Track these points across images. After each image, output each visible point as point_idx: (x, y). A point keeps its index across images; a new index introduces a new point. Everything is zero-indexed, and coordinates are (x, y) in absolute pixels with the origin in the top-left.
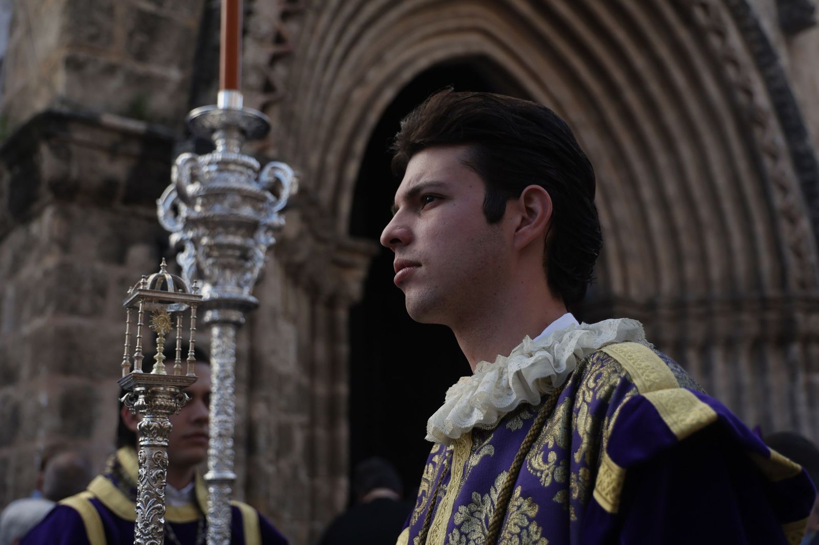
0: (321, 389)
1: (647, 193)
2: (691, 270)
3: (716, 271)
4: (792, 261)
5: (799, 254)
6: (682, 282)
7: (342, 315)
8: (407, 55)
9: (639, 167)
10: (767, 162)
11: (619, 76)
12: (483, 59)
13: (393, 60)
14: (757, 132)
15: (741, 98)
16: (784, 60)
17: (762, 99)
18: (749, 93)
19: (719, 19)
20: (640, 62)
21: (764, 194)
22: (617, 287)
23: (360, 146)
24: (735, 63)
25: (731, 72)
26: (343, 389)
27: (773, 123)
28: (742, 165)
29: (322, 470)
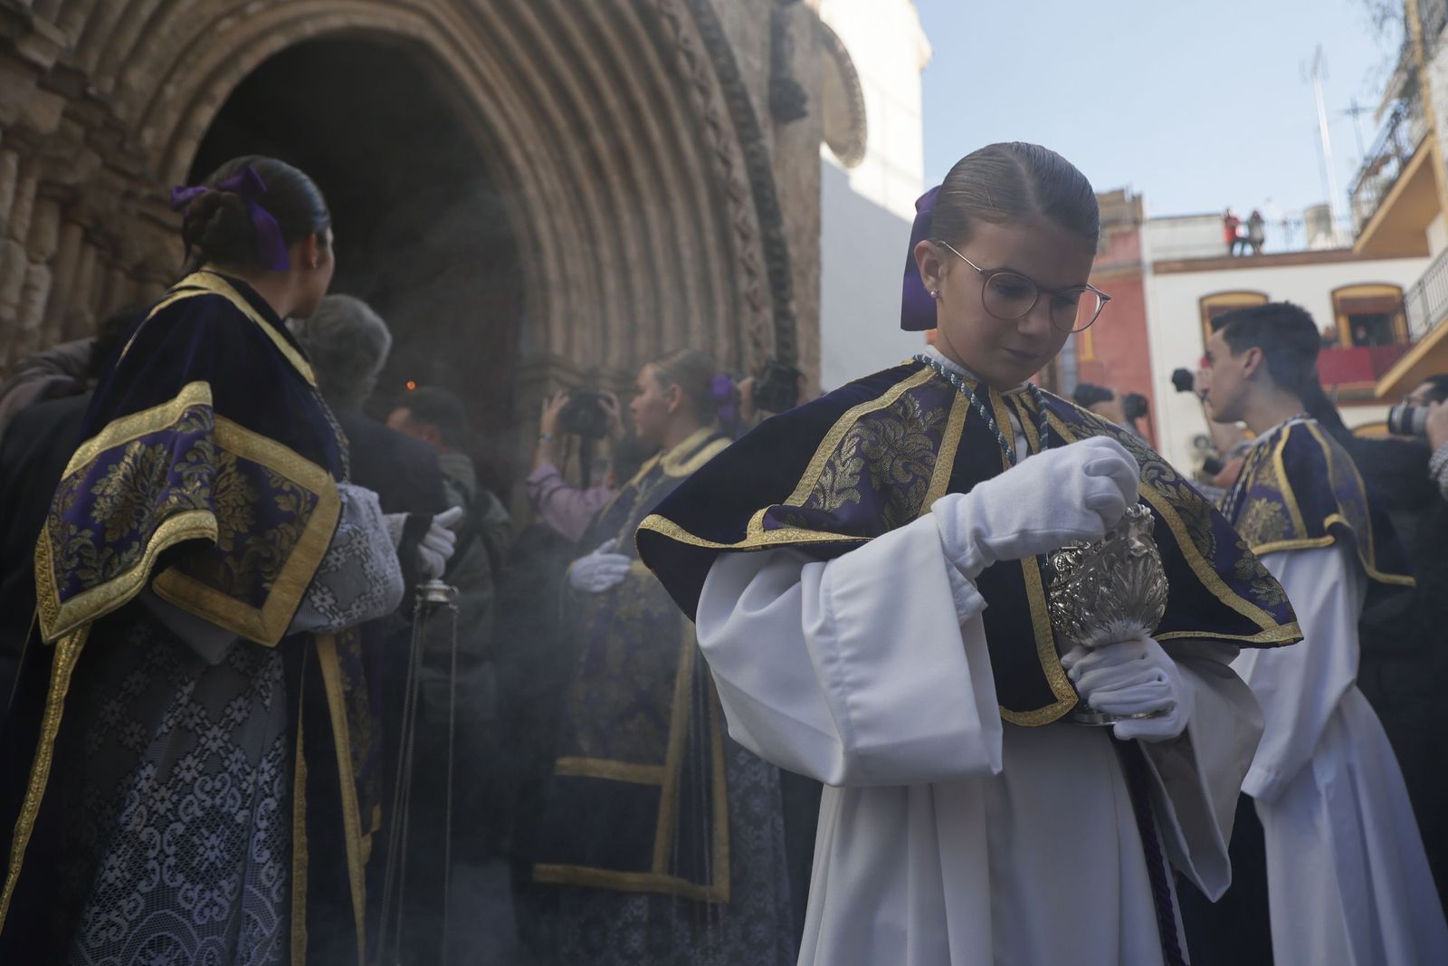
1: (606, 253)
4: (749, 348)
5: (757, 344)
9: (599, 221)
10: (738, 241)
11: (588, 113)
12: (422, 47)
14: (731, 206)
15: (719, 166)
16: (768, 141)
17: (740, 174)
18: (727, 163)
19: (703, 75)
20: (613, 102)
21: (731, 275)
22: (558, 348)
24: (715, 126)
25: (710, 134)
27: (749, 201)
28: (711, 239)
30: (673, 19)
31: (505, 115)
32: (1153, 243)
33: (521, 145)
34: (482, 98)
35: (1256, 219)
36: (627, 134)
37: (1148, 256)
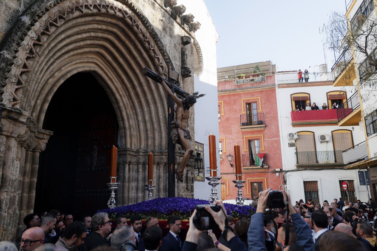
0: (27, 180)
1: (140, 118)
2: (150, 142)
3: (157, 143)
6: (147, 145)
7: (38, 154)
8: (70, 68)
9: (139, 110)
11: (136, 83)
12: (95, 72)
13: (64, 70)
22: (128, 146)
23: (50, 98)
26: (35, 180)
29: (25, 207)
30: (158, 58)
31: (115, 86)
32: (278, 79)
33: (118, 92)
34: (109, 83)
35: (306, 72)
36: (146, 88)
37: (277, 83)
